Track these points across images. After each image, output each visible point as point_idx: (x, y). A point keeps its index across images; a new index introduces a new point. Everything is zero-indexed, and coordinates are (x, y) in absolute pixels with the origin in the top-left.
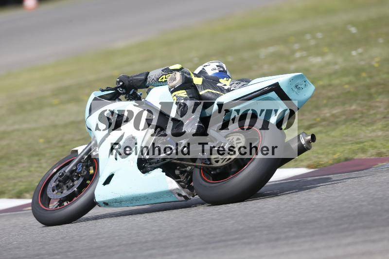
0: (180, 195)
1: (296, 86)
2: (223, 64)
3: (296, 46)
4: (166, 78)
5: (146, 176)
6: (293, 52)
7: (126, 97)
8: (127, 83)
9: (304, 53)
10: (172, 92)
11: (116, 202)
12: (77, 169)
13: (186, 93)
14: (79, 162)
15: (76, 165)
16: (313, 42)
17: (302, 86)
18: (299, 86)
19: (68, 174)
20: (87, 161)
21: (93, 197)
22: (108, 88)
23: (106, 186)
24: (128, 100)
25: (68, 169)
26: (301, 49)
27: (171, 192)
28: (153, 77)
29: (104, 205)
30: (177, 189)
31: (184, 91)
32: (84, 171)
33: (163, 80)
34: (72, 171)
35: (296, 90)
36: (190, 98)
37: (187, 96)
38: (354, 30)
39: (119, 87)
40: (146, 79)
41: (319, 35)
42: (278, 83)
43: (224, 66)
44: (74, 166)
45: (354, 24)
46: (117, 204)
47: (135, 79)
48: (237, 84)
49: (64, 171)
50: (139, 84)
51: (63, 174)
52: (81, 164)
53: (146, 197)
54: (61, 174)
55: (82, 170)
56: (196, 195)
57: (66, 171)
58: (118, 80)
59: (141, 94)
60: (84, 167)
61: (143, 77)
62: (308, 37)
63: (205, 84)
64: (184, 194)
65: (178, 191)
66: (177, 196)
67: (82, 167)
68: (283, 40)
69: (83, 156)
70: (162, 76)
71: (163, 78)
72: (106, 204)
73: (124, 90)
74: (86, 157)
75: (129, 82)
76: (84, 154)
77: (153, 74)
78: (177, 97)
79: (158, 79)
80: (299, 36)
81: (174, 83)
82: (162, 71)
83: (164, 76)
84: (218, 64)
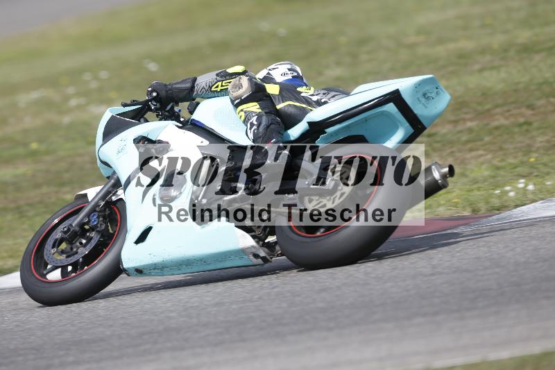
0: (256, 256)
1: (424, 95)
2: (297, 67)
3: (71, 90)
4: (222, 86)
5: (205, 229)
6: (67, 98)
7: (157, 116)
8: (163, 93)
9: (82, 101)
10: (237, 106)
11: (154, 269)
12: (89, 221)
13: (258, 106)
14: (93, 210)
15: (88, 215)
16: (94, 85)
17: (433, 95)
18: (429, 95)
19: (77, 229)
20: (105, 210)
21: (118, 261)
22: (134, 101)
23: (140, 245)
24: (161, 120)
25: (75, 221)
26: (78, 94)
27: (243, 251)
28: (204, 84)
29: (135, 273)
30: (253, 247)
31: (256, 104)
32: (101, 225)
33: (219, 89)
34: (82, 225)
35: (423, 100)
36: (266, 113)
37: (260, 110)
38: (153, 67)
39: (151, 100)
40: (193, 87)
41: (104, 75)
42: (398, 90)
43: (298, 69)
44: (84, 217)
45: (153, 58)
46: (156, 271)
47: (176, 88)
48: (324, 94)
49: (71, 225)
50: (181, 95)
51: (69, 230)
52: (96, 214)
53: (203, 260)
54: (66, 229)
55: (97, 224)
56: (282, 255)
57: (73, 225)
58: (150, 89)
59: (180, 111)
60: (101, 219)
61: (188, 85)
62: (87, 76)
63: (284, 94)
64: (262, 254)
65: (254, 250)
66: (252, 257)
67: (98, 217)
68: (51, 81)
69: (97, 203)
70: (216, 83)
71: (217, 87)
72: (139, 271)
73: (158, 104)
74: (102, 203)
75: (167, 91)
76: (100, 200)
77: (203, 81)
78: (245, 112)
79: (211, 88)
80: (75, 75)
81: (241, 92)
82: (217, 75)
83: (220, 83)
84: (289, 67)
